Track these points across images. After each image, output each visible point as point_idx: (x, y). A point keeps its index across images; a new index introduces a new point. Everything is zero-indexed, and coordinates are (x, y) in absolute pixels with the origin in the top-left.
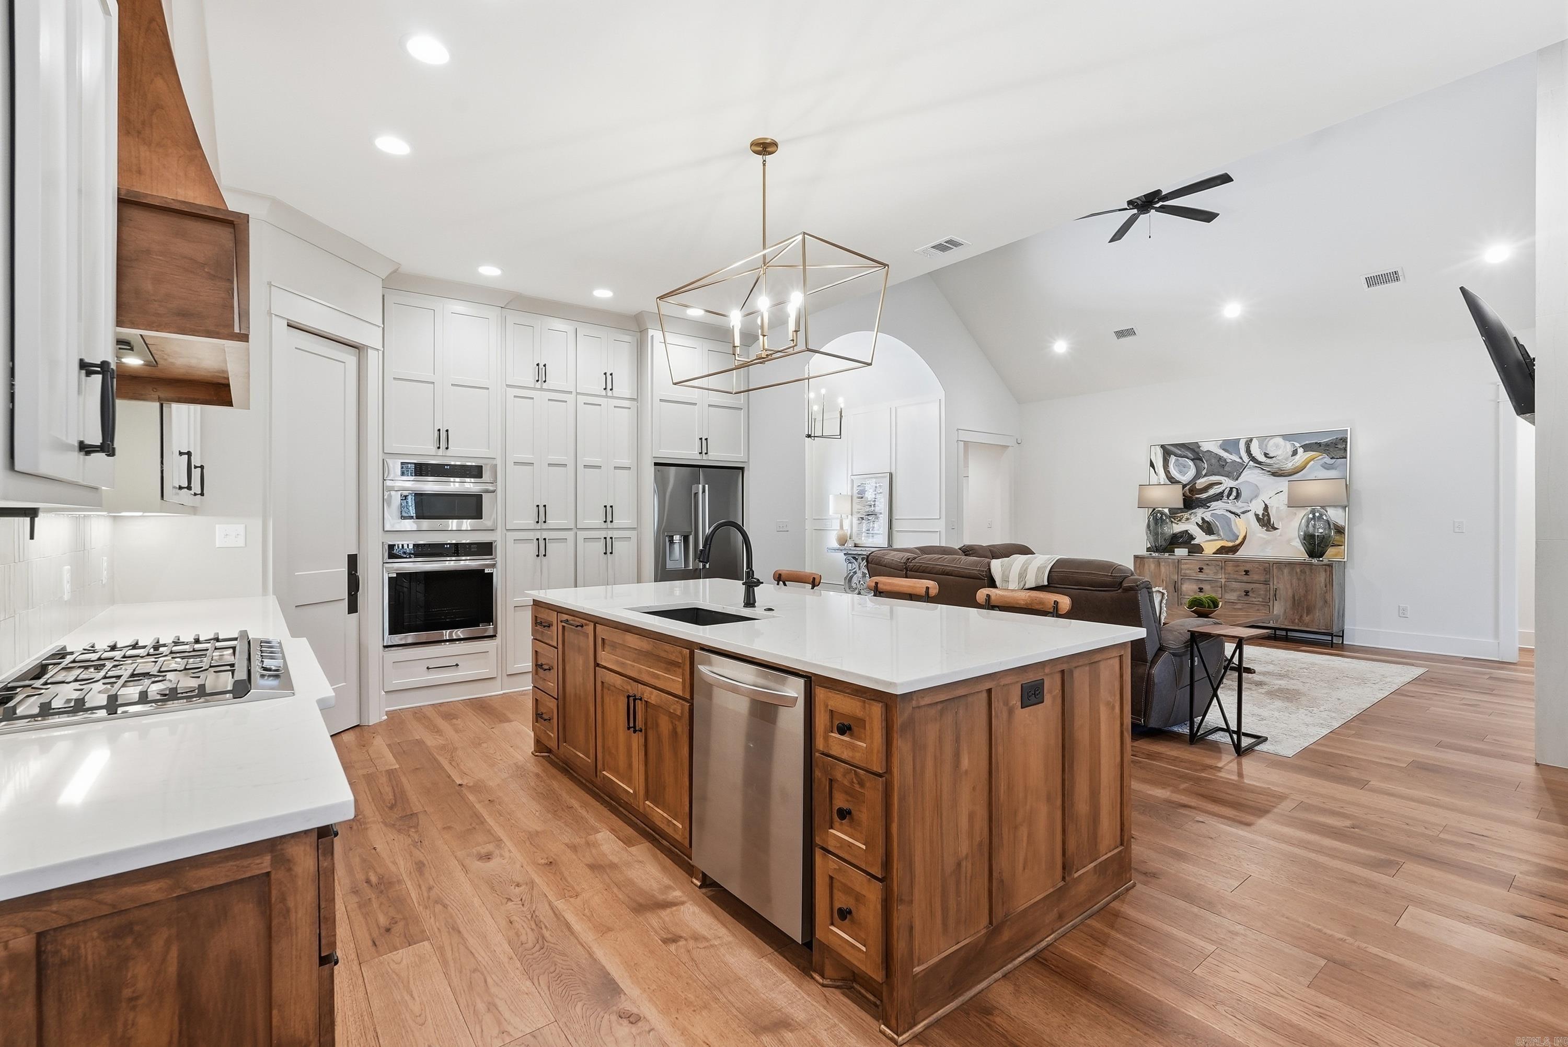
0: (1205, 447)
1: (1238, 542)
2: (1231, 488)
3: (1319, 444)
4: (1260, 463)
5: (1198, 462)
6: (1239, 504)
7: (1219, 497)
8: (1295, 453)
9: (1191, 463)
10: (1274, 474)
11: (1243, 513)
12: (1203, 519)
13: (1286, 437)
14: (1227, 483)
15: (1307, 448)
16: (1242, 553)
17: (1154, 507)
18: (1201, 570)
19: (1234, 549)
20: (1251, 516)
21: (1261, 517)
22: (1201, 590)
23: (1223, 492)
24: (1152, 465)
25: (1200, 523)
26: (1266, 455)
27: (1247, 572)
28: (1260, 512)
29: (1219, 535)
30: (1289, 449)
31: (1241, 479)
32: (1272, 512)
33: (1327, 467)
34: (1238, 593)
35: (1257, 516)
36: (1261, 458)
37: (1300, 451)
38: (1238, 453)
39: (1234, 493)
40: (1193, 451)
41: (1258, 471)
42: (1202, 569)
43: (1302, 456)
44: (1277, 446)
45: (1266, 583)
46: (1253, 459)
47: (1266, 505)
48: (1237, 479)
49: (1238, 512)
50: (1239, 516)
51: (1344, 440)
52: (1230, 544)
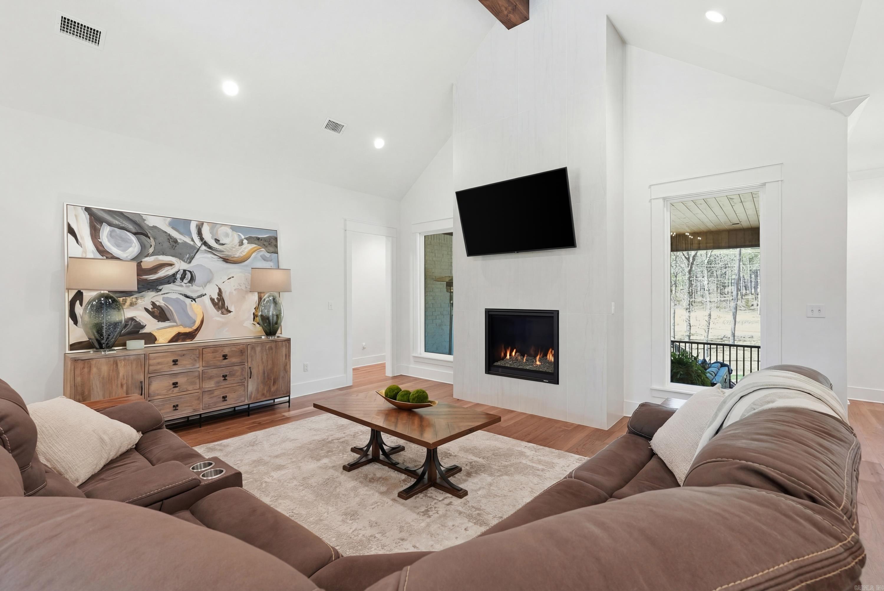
0: (151, 222)
1: (195, 327)
2: (185, 271)
3: (258, 239)
4: (210, 247)
5: (143, 237)
6: (195, 287)
7: (171, 279)
8: (241, 243)
9: (133, 238)
10: (226, 260)
11: (198, 297)
12: (153, 304)
13: (234, 228)
14: (180, 265)
15: (250, 240)
16: (200, 338)
17: (80, 287)
18: (175, 362)
19: (191, 336)
20: (206, 300)
21: (216, 300)
22: (175, 384)
23: (174, 275)
24: (71, 231)
25: (150, 307)
26: (217, 241)
27: (225, 357)
28: (215, 296)
29: (175, 322)
30: (237, 241)
31: (194, 262)
32: (225, 296)
33: (265, 259)
34: (216, 380)
35: (212, 300)
36: (212, 243)
37: (245, 241)
38: (189, 234)
39: (188, 276)
40: (134, 223)
41: (210, 256)
42: (177, 361)
43: (248, 247)
44: (227, 235)
45: (242, 363)
46: (205, 244)
47: (220, 289)
48: (190, 262)
49: (194, 295)
50: (194, 300)
51: (276, 239)
52: (188, 330)
